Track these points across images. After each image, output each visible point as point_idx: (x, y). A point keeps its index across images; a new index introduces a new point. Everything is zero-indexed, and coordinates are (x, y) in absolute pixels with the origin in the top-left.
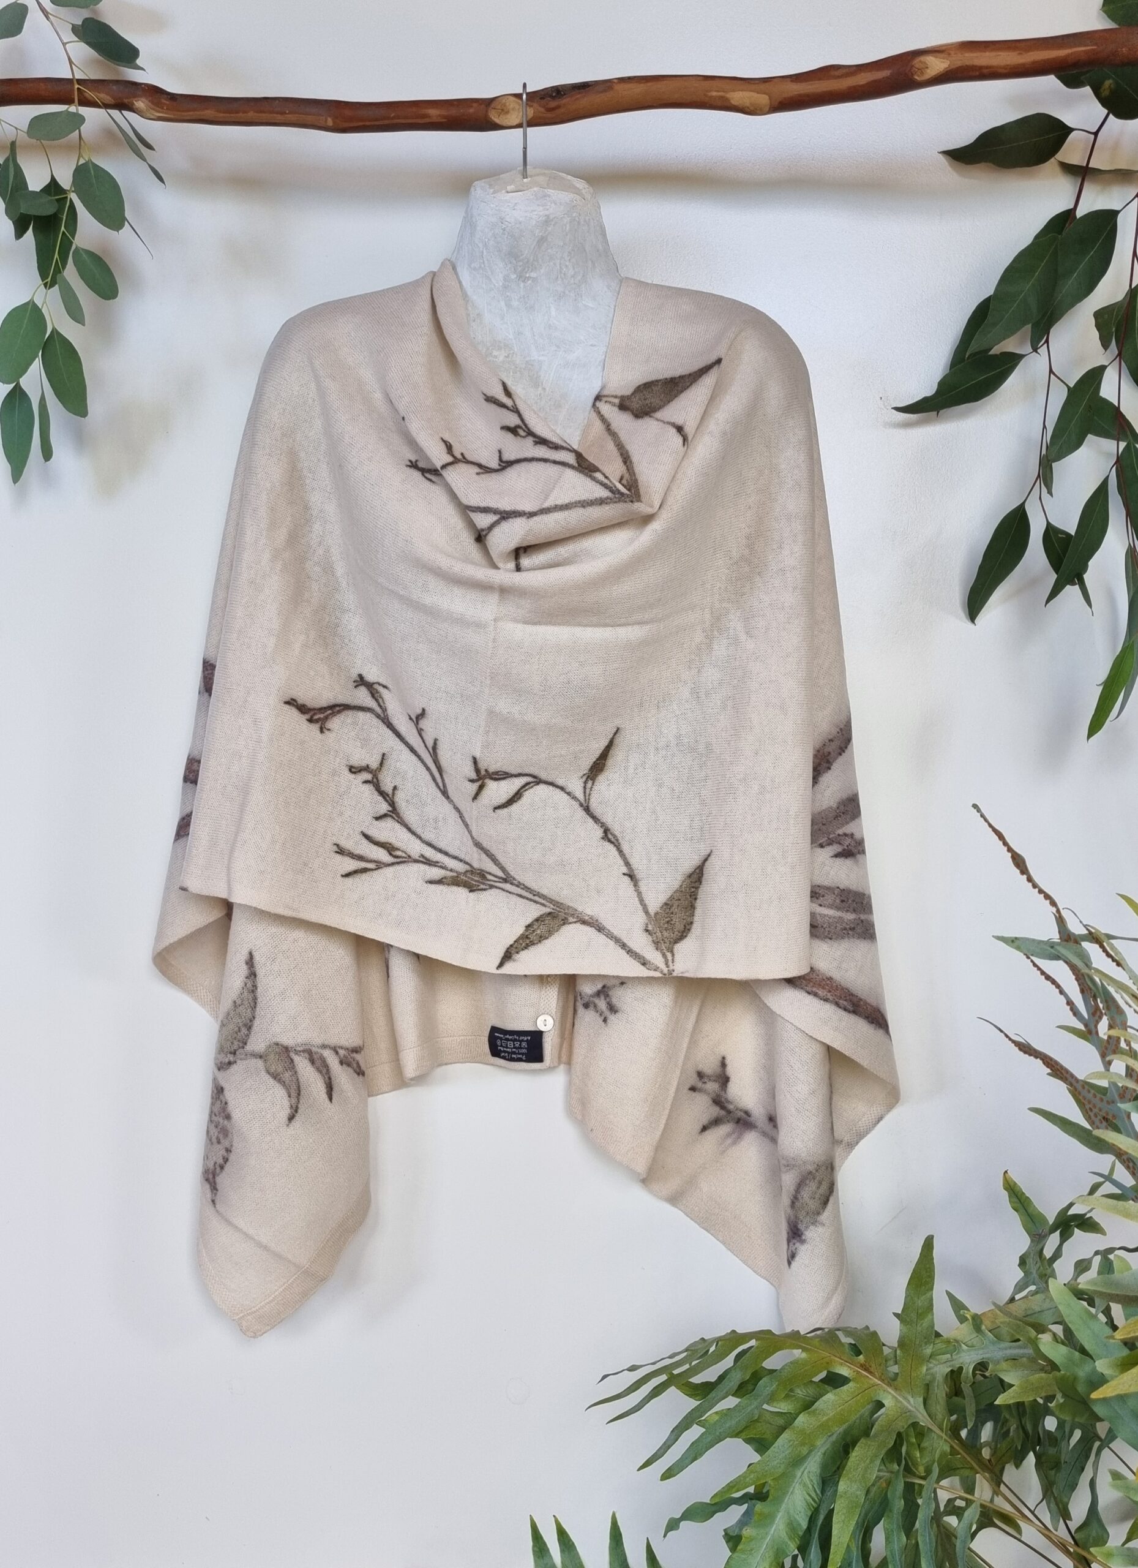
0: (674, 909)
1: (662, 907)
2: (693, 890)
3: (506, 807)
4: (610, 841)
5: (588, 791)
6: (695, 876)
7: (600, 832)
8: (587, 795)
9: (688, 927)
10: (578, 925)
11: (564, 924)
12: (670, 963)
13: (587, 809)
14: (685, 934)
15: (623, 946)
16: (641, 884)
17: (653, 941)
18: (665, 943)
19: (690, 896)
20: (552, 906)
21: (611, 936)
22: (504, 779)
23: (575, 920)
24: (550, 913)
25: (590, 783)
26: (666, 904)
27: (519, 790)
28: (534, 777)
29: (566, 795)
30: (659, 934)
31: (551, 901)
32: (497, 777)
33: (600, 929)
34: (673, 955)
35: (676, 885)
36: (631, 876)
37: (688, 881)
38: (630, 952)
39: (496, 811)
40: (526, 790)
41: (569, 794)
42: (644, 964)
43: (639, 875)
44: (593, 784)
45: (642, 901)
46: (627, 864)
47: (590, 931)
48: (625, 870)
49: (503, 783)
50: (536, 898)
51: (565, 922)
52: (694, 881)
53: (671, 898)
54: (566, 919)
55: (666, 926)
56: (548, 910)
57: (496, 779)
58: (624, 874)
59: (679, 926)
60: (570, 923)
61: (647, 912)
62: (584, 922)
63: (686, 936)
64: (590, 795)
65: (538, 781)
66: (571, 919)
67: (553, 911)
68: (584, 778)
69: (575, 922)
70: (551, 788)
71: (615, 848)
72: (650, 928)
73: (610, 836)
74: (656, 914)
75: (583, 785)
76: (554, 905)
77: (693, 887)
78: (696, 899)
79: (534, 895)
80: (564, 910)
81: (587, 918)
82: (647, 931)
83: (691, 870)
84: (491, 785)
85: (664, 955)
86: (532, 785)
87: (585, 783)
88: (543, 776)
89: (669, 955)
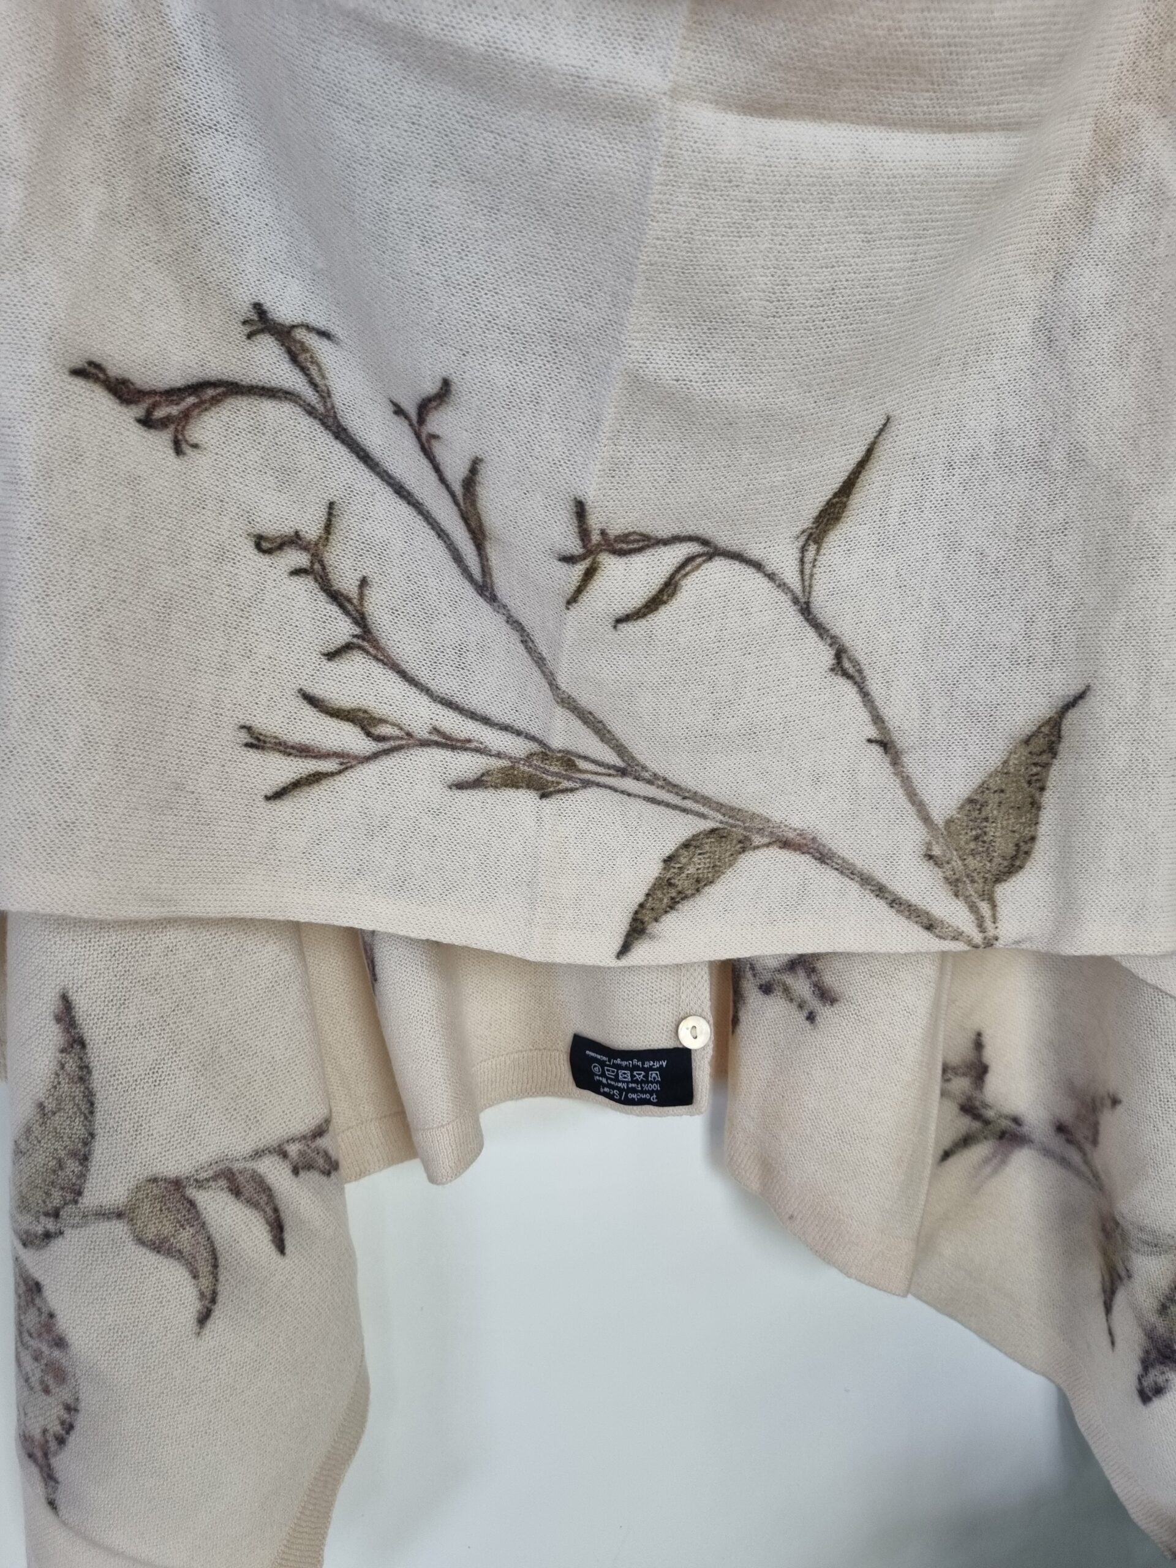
0: (991, 811)
1: (961, 808)
2: (1035, 770)
3: (644, 615)
4: (846, 674)
5: (808, 566)
6: (1041, 742)
7: (826, 656)
8: (807, 577)
9: (1024, 848)
10: (775, 852)
11: (744, 850)
12: (988, 923)
13: (806, 610)
14: (1018, 863)
15: (880, 891)
16: (905, 759)
17: (946, 878)
18: (973, 881)
19: (1029, 783)
20: (720, 817)
21: (848, 870)
22: (639, 550)
23: (766, 840)
24: (713, 831)
25: (812, 548)
26: (971, 801)
27: (672, 577)
28: (705, 542)
29: (765, 580)
30: (957, 864)
31: (719, 807)
32: (624, 546)
33: (824, 857)
34: (994, 906)
35: (994, 760)
36: (885, 744)
37: (1024, 751)
38: (896, 903)
39: (620, 626)
40: (685, 575)
41: (771, 577)
42: (929, 927)
43: (902, 741)
44: (818, 550)
45: (912, 795)
46: (877, 719)
47: (804, 863)
48: (872, 732)
49: (638, 561)
50: (688, 804)
51: (745, 845)
52: (1037, 750)
53: (983, 788)
54: (747, 838)
55: (972, 845)
56: (709, 825)
57: (622, 553)
58: (870, 741)
59: (1003, 846)
60: (758, 847)
61: (926, 819)
62: (786, 844)
63: (1021, 867)
64: (812, 575)
65: (712, 551)
66: (757, 840)
67: (721, 826)
68: (803, 538)
69: (768, 845)
70: (737, 565)
71: (855, 690)
72: (937, 851)
73: (847, 665)
74: (949, 822)
75: (798, 555)
76: (724, 815)
77: (1035, 764)
78: (1042, 789)
79: (685, 798)
80: (744, 822)
81: (791, 835)
82: (930, 857)
83: (1028, 730)
84: (612, 567)
85: (973, 908)
86: (699, 560)
87: (803, 550)
88: (724, 539)
89: (984, 907)
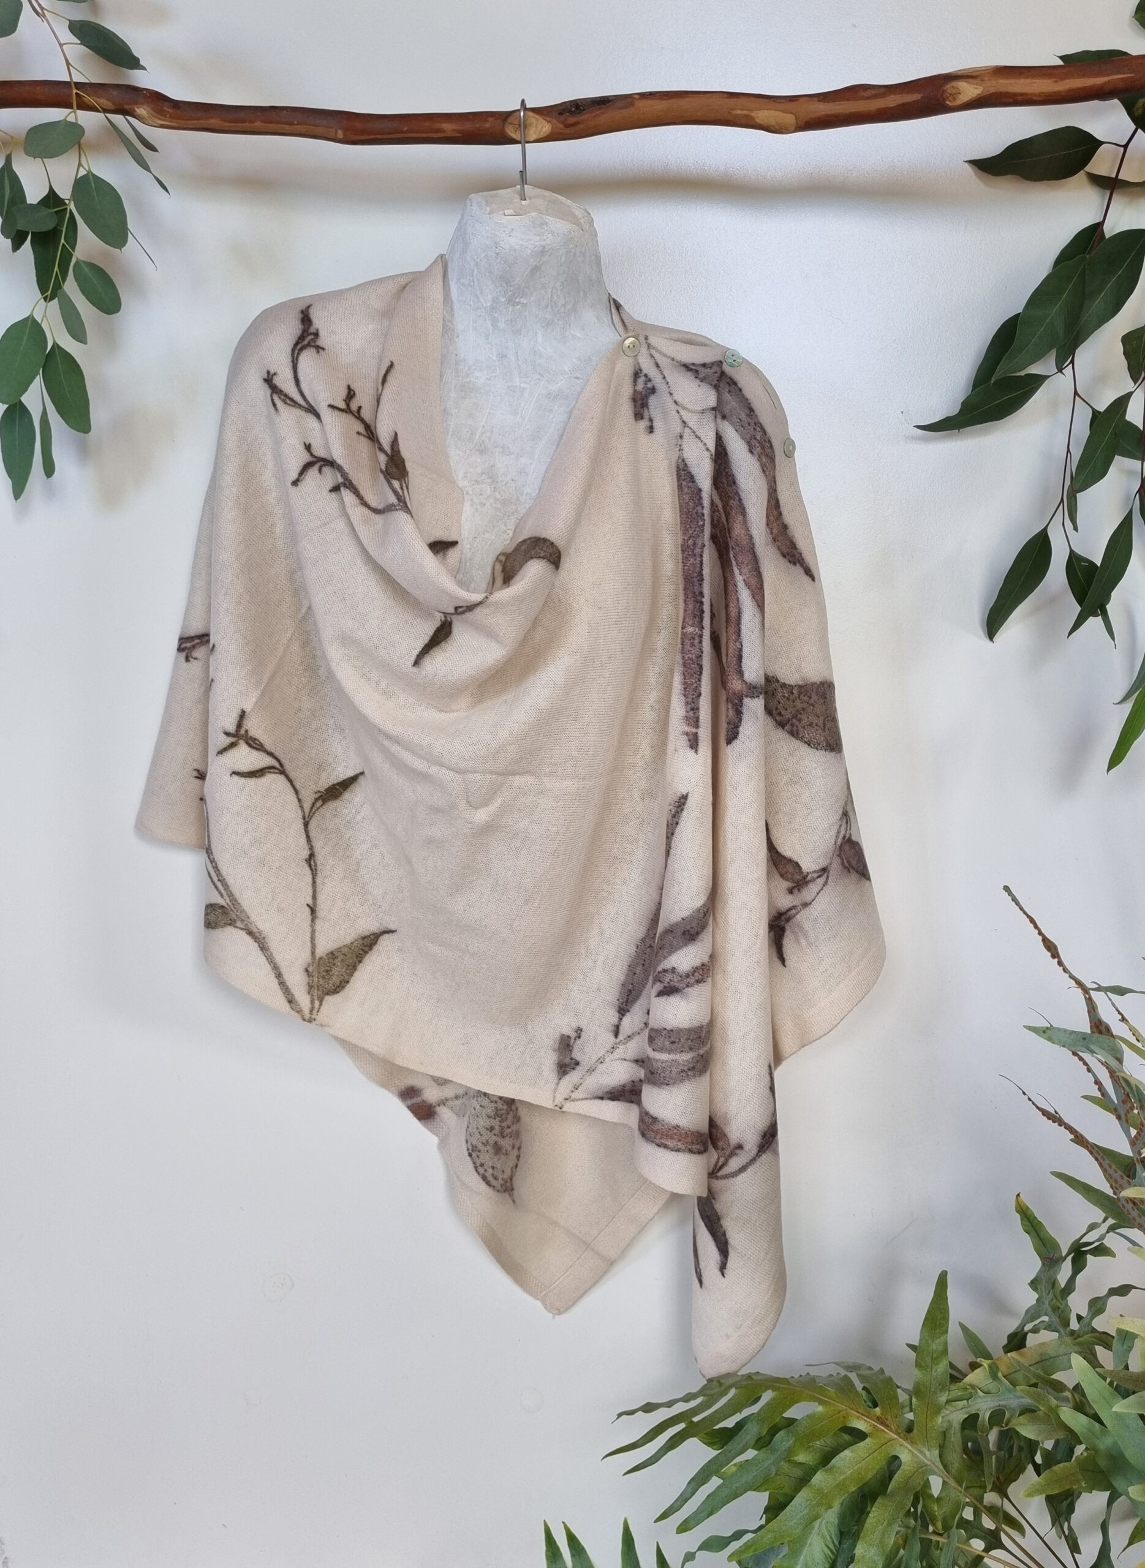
0: (338, 962)
1: (328, 954)
2: (361, 952)
3: (244, 777)
4: (310, 866)
5: (315, 808)
6: (368, 941)
7: (306, 853)
8: (312, 812)
9: (343, 984)
10: (243, 934)
11: (230, 924)
12: (315, 1012)
13: (306, 825)
14: (338, 990)
15: (279, 976)
16: (318, 922)
17: (309, 983)
18: (318, 990)
19: (357, 957)
20: (228, 901)
21: (271, 960)
22: (256, 748)
23: (242, 927)
24: (222, 907)
25: (319, 803)
26: (332, 953)
27: (263, 768)
28: (281, 765)
29: (297, 800)
30: (316, 979)
31: (231, 895)
32: (252, 743)
33: (263, 948)
34: (321, 1005)
35: (348, 940)
36: (313, 911)
37: (360, 942)
38: (282, 984)
39: (235, 775)
40: (267, 773)
41: (299, 800)
42: (290, 1002)
43: (321, 911)
44: (322, 805)
45: (313, 939)
46: (314, 897)
47: (253, 946)
48: (310, 902)
49: (253, 752)
50: (219, 884)
51: (232, 923)
52: (365, 944)
53: (339, 950)
54: (235, 921)
55: (324, 974)
56: (221, 902)
57: (250, 745)
58: (308, 905)
59: (335, 980)
60: (237, 927)
61: (313, 953)
62: (250, 933)
63: (338, 992)
64: (314, 813)
65: (283, 772)
66: (239, 924)
67: (226, 906)
68: (317, 796)
69: (242, 929)
70: (289, 784)
71: (311, 876)
72: (310, 969)
73: (312, 863)
74: (321, 958)
75: (313, 801)
76: (230, 901)
77: (363, 950)
78: (360, 962)
79: (219, 880)
80: (237, 911)
81: (255, 930)
82: (307, 970)
83: (367, 933)
84: (244, 749)
85: (312, 1002)
86: (277, 771)
87: (316, 800)
88: (289, 769)
89: (317, 1003)
